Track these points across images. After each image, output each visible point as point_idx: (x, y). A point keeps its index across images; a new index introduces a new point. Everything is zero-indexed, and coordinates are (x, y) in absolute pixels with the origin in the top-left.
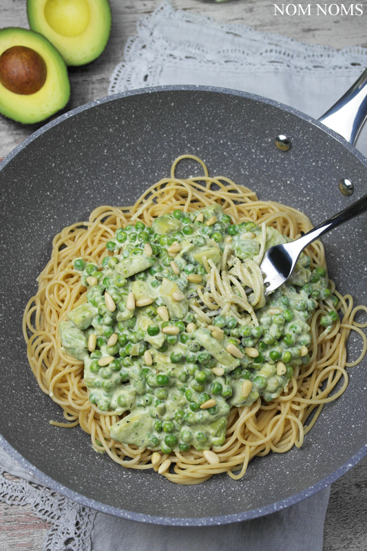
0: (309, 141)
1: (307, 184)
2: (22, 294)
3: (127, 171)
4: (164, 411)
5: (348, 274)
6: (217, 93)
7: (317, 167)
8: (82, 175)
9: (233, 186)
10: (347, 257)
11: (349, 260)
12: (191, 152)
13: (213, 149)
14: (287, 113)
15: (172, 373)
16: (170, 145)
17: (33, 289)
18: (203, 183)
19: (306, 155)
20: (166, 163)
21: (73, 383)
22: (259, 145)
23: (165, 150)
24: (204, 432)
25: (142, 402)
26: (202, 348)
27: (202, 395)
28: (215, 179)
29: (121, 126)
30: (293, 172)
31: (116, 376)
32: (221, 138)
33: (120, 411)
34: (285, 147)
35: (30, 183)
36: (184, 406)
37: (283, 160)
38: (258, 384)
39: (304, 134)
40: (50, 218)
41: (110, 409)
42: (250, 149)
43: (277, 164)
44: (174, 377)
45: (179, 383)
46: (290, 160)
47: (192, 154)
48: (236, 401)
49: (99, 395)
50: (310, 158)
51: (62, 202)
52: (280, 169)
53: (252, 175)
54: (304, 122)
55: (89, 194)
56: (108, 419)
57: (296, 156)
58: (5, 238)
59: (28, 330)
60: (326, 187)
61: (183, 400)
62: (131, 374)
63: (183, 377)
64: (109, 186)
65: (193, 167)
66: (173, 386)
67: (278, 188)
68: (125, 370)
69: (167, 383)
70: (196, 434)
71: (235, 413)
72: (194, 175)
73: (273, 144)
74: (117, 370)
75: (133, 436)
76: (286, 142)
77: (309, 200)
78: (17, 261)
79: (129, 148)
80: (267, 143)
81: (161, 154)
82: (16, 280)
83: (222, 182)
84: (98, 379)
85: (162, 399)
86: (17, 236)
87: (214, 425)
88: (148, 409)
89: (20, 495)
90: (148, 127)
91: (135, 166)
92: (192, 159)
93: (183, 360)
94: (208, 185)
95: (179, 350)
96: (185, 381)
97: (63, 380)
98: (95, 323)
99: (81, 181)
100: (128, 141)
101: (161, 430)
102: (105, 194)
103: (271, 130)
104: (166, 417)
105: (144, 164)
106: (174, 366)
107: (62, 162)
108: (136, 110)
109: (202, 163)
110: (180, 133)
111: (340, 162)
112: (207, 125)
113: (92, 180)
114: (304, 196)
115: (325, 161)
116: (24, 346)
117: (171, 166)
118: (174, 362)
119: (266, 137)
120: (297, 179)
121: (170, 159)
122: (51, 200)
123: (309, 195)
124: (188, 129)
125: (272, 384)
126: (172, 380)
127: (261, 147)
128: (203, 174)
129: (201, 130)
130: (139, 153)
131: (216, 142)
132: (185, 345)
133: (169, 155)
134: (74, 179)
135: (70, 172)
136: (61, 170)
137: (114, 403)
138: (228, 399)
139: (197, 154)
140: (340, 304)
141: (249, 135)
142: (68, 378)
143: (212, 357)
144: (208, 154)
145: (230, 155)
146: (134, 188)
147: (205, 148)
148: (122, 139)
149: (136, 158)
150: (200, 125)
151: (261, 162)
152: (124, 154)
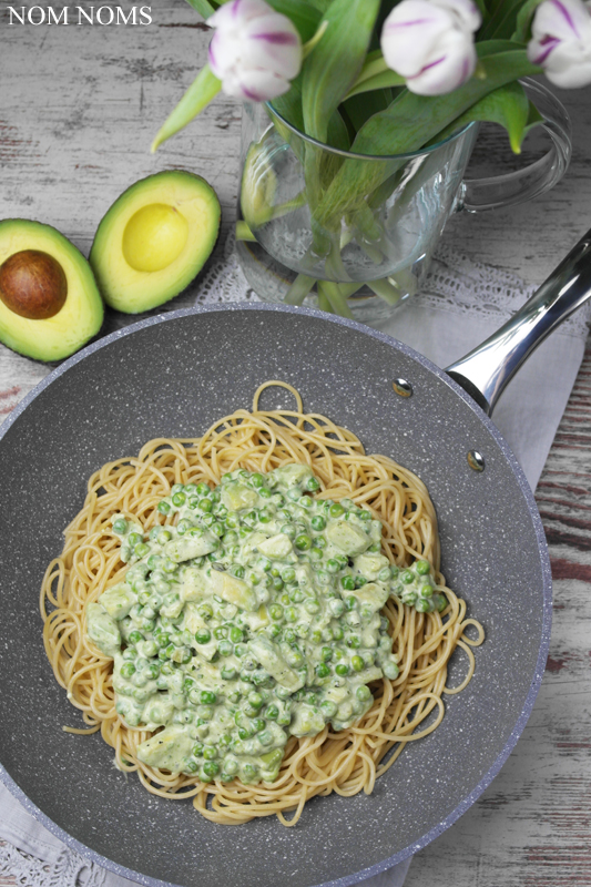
0: (435, 394)
1: (428, 443)
2: (43, 551)
3: (195, 394)
4: (206, 733)
5: (465, 568)
7: (443, 426)
8: (134, 398)
9: (331, 427)
10: (467, 546)
11: (470, 551)
12: (282, 378)
13: (311, 378)
14: (409, 358)
15: (221, 690)
16: (255, 369)
17: (58, 546)
18: (294, 420)
19: (429, 408)
21: (98, 680)
22: (371, 383)
23: (247, 371)
24: (253, 764)
25: (181, 719)
26: (259, 666)
27: (255, 721)
28: (309, 418)
29: (191, 342)
30: (412, 423)
31: (152, 686)
32: (322, 366)
33: (152, 727)
34: (405, 393)
35: (65, 412)
36: (231, 730)
37: (401, 407)
38: (326, 711)
40: (87, 452)
41: (141, 723)
42: (359, 385)
43: (393, 409)
44: (223, 695)
45: (228, 702)
46: (409, 409)
47: (283, 380)
48: (295, 730)
49: (127, 705)
50: (435, 413)
51: (104, 431)
52: (397, 417)
53: (359, 416)
55: (141, 422)
56: (136, 736)
57: (418, 406)
58: (26, 482)
59: (46, 599)
60: (452, 452)
61: (231, 723)
62: (170, 684)
63: (235, 697)
64: (168, 410)
65: (283, 396)
66: (222, 704)
67: (391, 439)
68: (163, 680)
69: (214, 701)
70: (243, 765)
71: (293, 744)
72: (282, 407)
73: (389, 386)
74: (155, 678)
75: (166, 759)
76: (406, 387)
77: (429, 462)
78: (40, 509)
79: (200, 366)
80: (382, 382)
81: (242, 376)
82: (36, 534)
83: (317, 420)
84: (129, 687)
85: (205, 720)
86: (42, 477)
87: (266, 757)
88: (187, 727)
90: (228, 345)
91: (206, 388)
92: (282, 387)
93: (235, 677)
94: (300, 423)
95: (232, 664)
96: (237, 702)
97: (86, 676)
98: (133, 613)
99: (132, 405)
100: (200, 359)
101: (201, 755)
102: (163, 421)
103: (389, 370)
104: (208, 740)
105: (219, 386)
106: (225, 683)
107: (108, 384)
108: (213, 326)
109: (295, 393)
110: (270, 354)
111: (471, 430)
112: (304, 349)
113: (146, 403)
114: (423, 455)
115: (453, 423)
116: (40, 623)
117: (255, 391)
118: (224, 678)
119: (382, 376)
120: (417, 433)
122: (91, 428)
123: (429, 457)
124: (280, 351)
125: (344, 712)
126: (221, 699)
127: (374, 385)
129: (297, 353)
130: (213, 373)
131: (316, 370)
132: (240, 660)
133: (253, 378)
134: (124, 402)
135: (118, 395)
136: (106, 393)
137: (146, 717)
138: (286, 727)
139: (290, 381)
140: (448, 609)
141: (360, 369)
142: (92, 675)
143: (271, 678)
144: (304, 382)
145: (333, 388)
146: (202, 414)
147: (301, 374)
148: (191, 356)
149: (208, 379)
150: (296, 348)
151: (373, 403)
152: (193, 374)
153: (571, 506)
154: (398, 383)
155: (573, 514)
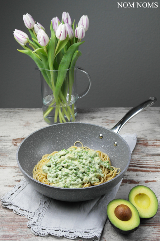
0: (107, 134)
1: (107, 146)
3: (63, 144)
4: (66, 182)
6: (85, 124)
7: (109, 141)
8: (51, 143)
12: (79, 141)
13: (84, 140)
14: (101, 128)
16: (74, 139)
20: (72, 143)
21: (44, 179)
22: (95, 138)
25: (61, 180)
26: (76, 166)
27: (76, 177)
28: (85, 147)
29: (62, 132)
30: (103, 143)
31: (55, 174)
32: (86, 137)
33: (55, 182)
34: (102, 137)
36: (71, 181)
37: (101, 141)
38: (90, 177)
39: (105, 133)
41: (53, 182)
42: (93, 139)
43: (100, 142)
44: (69, 174)
45: (70, 175)
46: (103, 141)
49: (50, 179)
50: (107, 139)
51: (46, 148)
52: (101, 144)
53: (94, 146)
54: (105, 129)
55: (52, 148)
56: (52, 184)
57: (104, 139)
60: (111, 145)
61: (71, 179)
62: (58, 173)
63: (71, 173)
65: (79, 144)
66: (68, 176)
67: (100, 148)
68: (57, 173)
71: (84, 184)
72: (79, 146)
74: (55, 172)
76: (102, 136)
77: (108, 150)
79: (64, 138)
80: (97, 137)
81: (71, 141)
83: (87, 148)
85: (66, 179)
87: (78, 186)
88: (62, 182)
89: (23, 214)
90: (68, 133)
91: (65, 143)
92: (79, 142)
93: (71, 170)
96: (72, 175)
97: (42, 179)
98: (52, 165)
100: (64, 136)
101: (65, 187)
103: (98, 133)
104: (66, 183)
105: (67, 143)
106: (69, 171)
107: (47, 138)
109: (82, 143)
110: (76, 135)
112: (83, 133)
113: (54, 145)
114: (106, 149)
115: (110, 139)
116: (33, 175)
117: (74, 144)
118: (69, 170)
119: (97, 135)
120: (105, 145)
121: (74, 142)
124: (78, 134)
125: (93, 179)
126: (69, 175)
128: (82, 146)
130: (66, 140)
132: (72, 166)
133: (73, 141)
134: (49, 143)
135: (49, 141)
136: (46, 140)
137: (54, 180)
138: (82, 180)
139: (80, 141)
141: (93, 135)
143: (78, 168)
144: (83, 141)
145: (89, 141)
147: (82, 139)
148: (62, 135)
149: (65, 141)
150: (81, 133)
151: (96, 142)
152: (62, 140)
153: (137, 162)
154: (100, 136)
155: (138, 163)
